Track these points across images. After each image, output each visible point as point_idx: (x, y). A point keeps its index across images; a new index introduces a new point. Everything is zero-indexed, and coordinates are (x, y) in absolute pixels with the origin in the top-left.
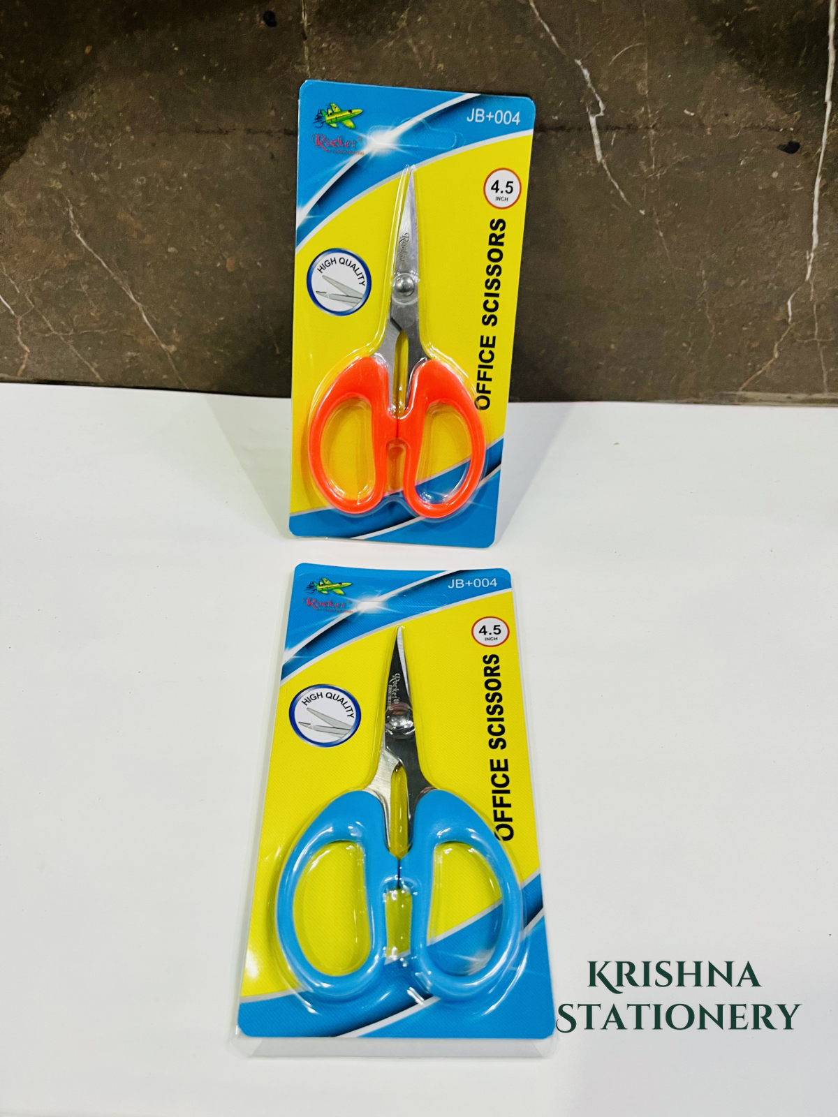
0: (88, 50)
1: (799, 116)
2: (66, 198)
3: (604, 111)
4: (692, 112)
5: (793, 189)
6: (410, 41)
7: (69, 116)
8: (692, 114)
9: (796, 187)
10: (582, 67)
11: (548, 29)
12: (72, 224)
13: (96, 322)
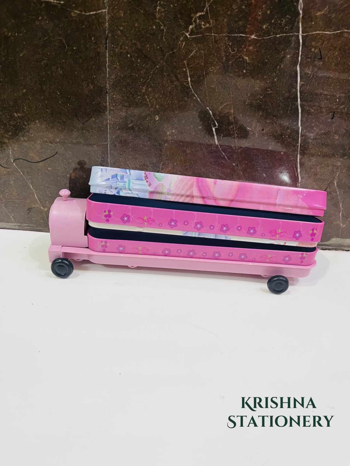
0: (24, 91)
1: (289, 132)
2: (9, 146)
3: (218, 126)
4: (250, 128)
5: (290, 159)
6: (146, 97)
7: (14, 115)
8: (250, 129)
9: (291, 158)
10: (209, 110)
11: (196, 96)
12: (11, 156)
13: (15, 197)
